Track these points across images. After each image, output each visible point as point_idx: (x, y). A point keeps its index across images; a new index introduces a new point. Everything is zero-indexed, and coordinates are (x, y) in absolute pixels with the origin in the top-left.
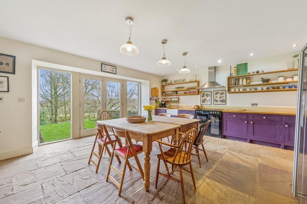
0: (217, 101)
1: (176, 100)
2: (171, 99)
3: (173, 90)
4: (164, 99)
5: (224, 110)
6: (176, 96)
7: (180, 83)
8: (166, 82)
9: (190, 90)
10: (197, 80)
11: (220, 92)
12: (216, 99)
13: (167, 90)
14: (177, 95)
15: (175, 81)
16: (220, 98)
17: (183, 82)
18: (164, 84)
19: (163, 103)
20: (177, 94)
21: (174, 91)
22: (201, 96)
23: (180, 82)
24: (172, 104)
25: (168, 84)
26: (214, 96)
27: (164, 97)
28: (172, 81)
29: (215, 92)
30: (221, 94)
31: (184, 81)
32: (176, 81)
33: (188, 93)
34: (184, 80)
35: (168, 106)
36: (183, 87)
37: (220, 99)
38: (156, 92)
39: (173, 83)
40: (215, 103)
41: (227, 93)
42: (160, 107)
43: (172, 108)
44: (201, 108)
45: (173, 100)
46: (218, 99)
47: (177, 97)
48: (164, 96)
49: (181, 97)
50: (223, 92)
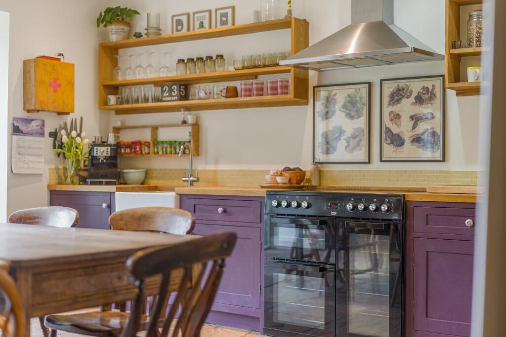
0: (397, 141)
1: (183, 134)
2: (155, 129)
3: (164, 75)
4: (117, 130)
5: (424, 190)
6: (179, 116)
7: (206, 30)
8: (129, 25)
9: (261, 78)
10: (295, 15)
11: (416, 87)
12: (395, 130)
13: (129, 77)
14: (188, 109)
15: (179, 23)
16: (416, 119)
17: (225, 28)
18: (114, 38)
19: (102, 152)
20: (186, 97)
21: (174, 82)
22: (318, 109)
23: (206, 24)
24: (159, 163)
25: (139, 35)
26: (387, 110)
27: (117, 121)
28: (158, 16)
29: (389, 88)
30: (419, 100)
31: (226, 23)
32: (184, 19)
33: (249, 92)
34: (225, 15)
35: (134, 174)
36: (221, 57)
37: (414, 127)
38: (55, 86)
39: (168, 30)
40: (390, 151)
41: (451, 94)
42: (83, 181)
43: (155, 189)
44: (314, 183)
45: (165, 135)
46: (405, 129)
47: (190, 119)
48: (119, 112)
49: (211, 120)
50: (429, 84)
